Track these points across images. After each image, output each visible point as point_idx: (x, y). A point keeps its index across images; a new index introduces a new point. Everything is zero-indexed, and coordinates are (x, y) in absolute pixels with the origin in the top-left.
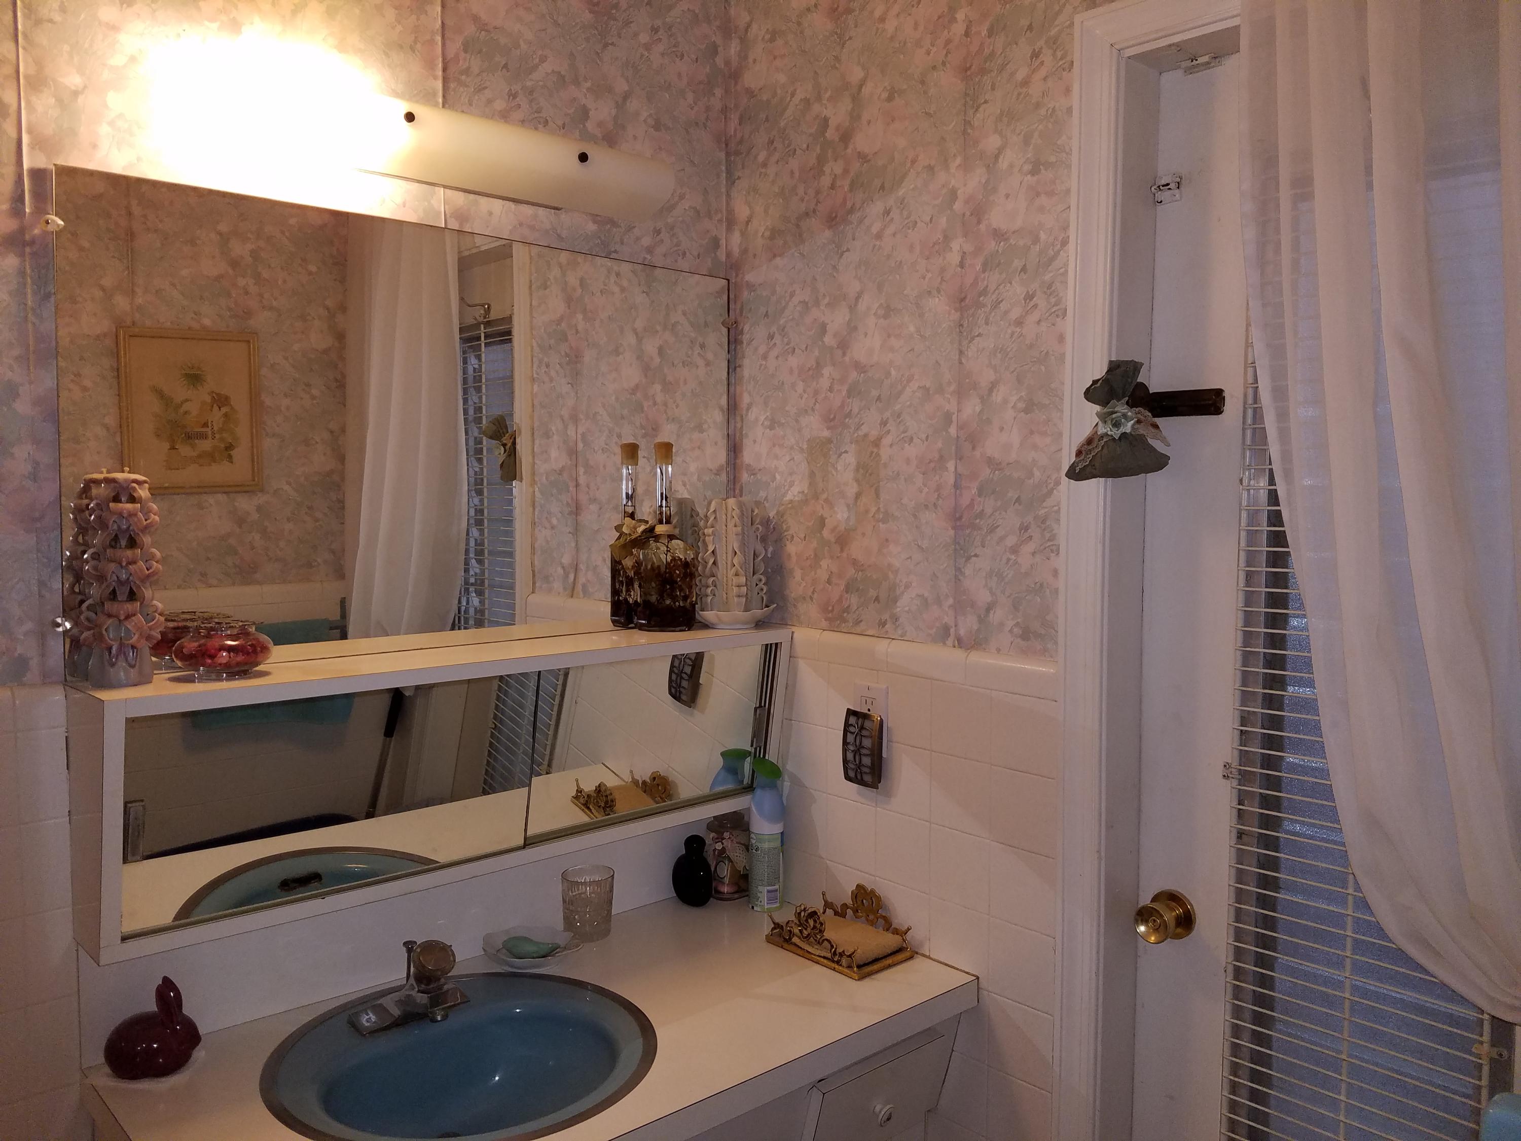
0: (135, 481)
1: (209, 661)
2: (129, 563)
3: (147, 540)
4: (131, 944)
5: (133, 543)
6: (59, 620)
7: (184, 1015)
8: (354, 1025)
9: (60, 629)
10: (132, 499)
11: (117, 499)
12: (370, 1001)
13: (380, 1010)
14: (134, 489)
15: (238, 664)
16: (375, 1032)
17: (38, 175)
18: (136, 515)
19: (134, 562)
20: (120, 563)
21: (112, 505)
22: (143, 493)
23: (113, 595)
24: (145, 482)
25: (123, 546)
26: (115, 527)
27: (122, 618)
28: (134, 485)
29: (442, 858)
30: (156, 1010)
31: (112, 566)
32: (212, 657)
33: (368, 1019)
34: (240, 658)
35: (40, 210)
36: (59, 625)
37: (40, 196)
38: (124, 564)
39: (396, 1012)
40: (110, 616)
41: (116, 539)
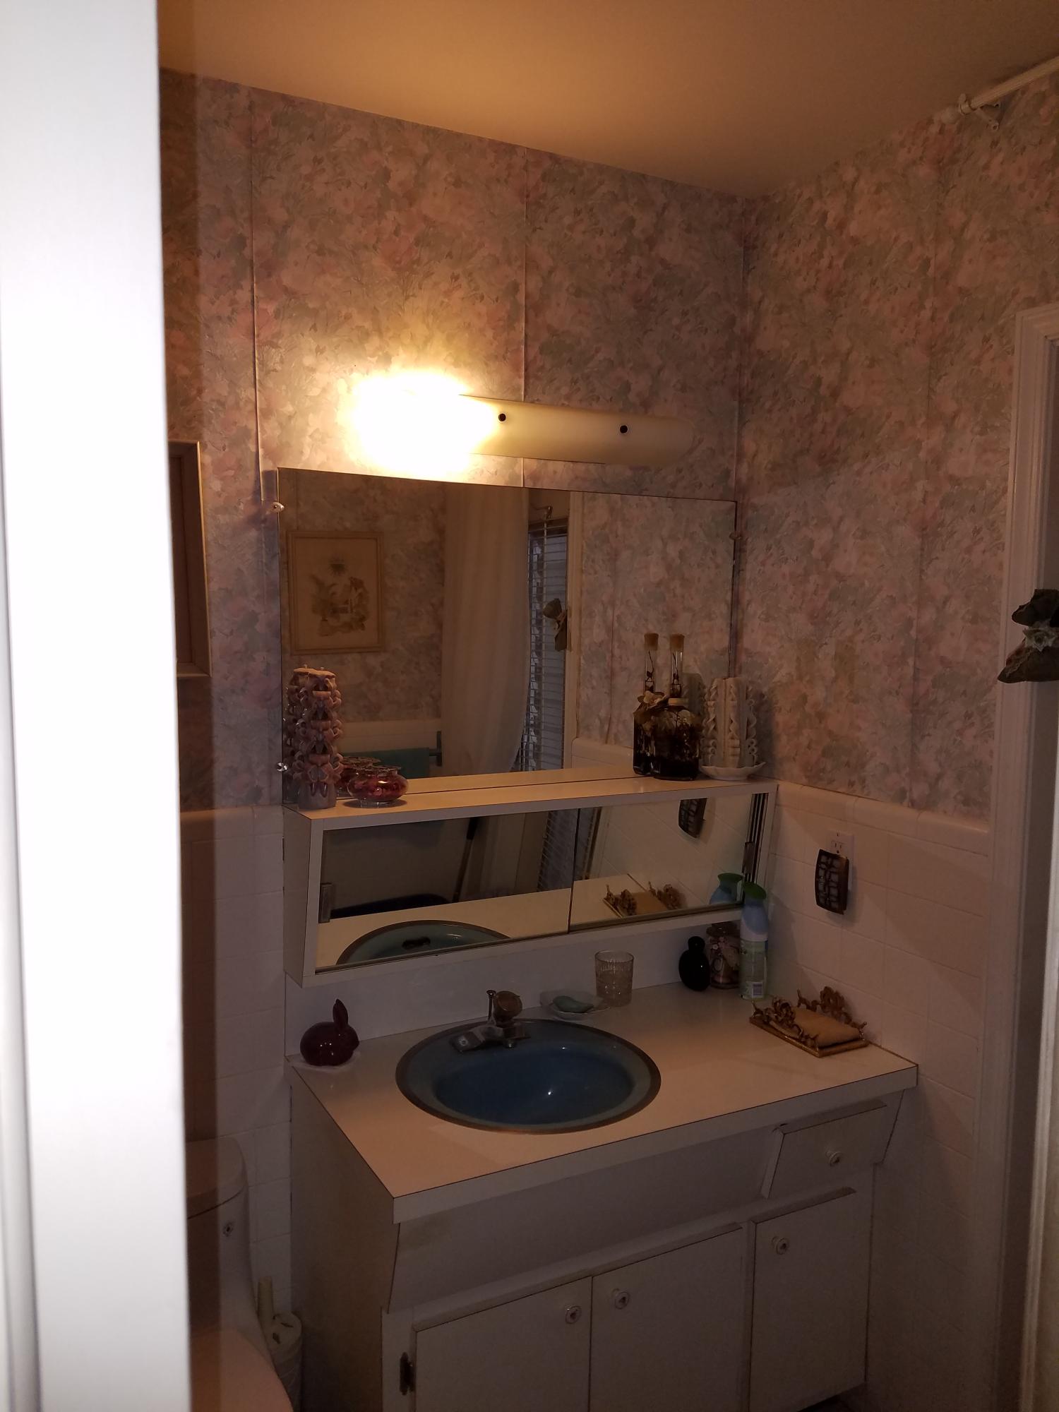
0: (328, 677)
1: (370, 794)
2: (324, 730)
3: (334, 714)
4: (320, 975)
5: (326, 717)
6: (280, 764)
7: (348, 1026)
8: (454, 1044)
9: (280, 770)
10: (326, 689)
11: (317, 689)
12: (466, 1029)
13: (470, 1036)
14: (327, 681)
15: (387, 796)
16: (468, 1051)
18: (328, 699)
19: (327, 729)
20: (318, 730)
21: (314, 692)
22: (332, 684)
23: (314, 751)
24: (333, 677)
25: (320, 718)
26: (316, 706)
27: (319, 765)
28: (327, 679)
29: (511, 935)
31: (314, 732)
32: (373, 791)
33: (463, 1041)
34: (389, 793)
36: (280, 768)
38: (321, 730)
39: (482, 1039)
40: (312, 763)
41: (316, 714)
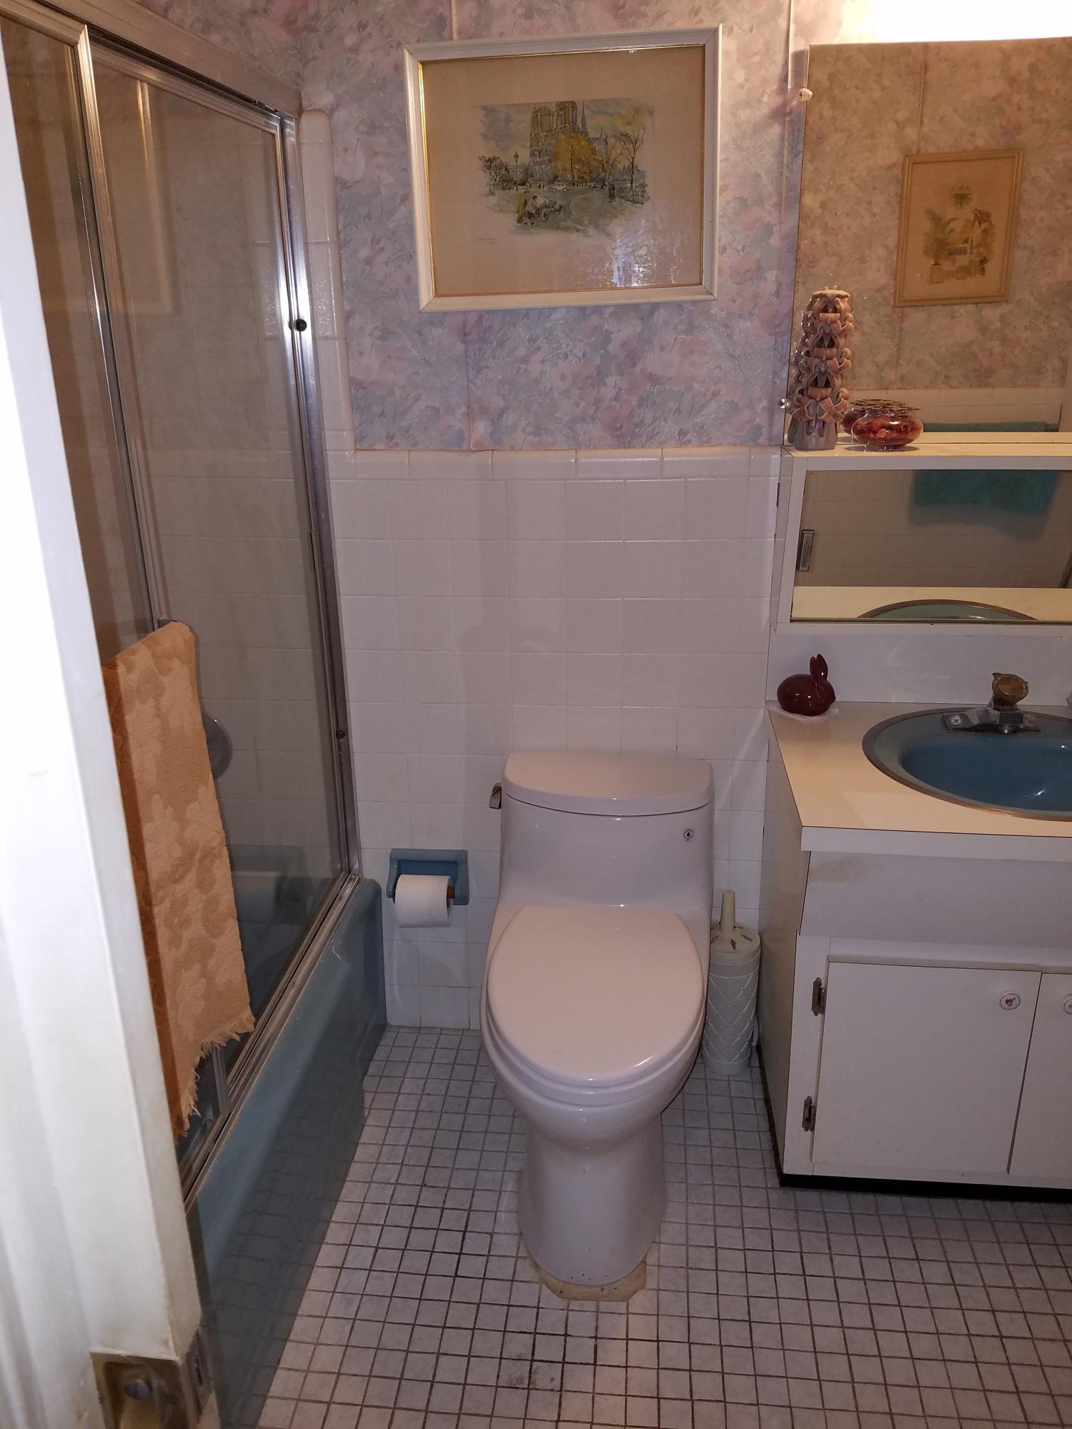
0: (838, 296)
1: (872, 436)
2: (827, 359)
3: (841, 341)
4: (795, 624)
5: (832, 344)
6: (783, 401)
7: (827, 681)
8: (945, 722)
9: (783, 407)
10: (835, 310)
11: (825, 310)
12: (960, 711)
13: (964, 717)
14: (837, 301)
15: (892, 439)
16: (958, 729)
17: (799, 56)
18: (836, 322)
19: (831, 358)
20: (822, 359)
21: (821, 314)
22: (843, 305)
23: (815, 383)
24: (846, 296)
25: (826, 345)
26: (822, 331)
27: (818, 400)
28: (838, 299)
29: (1040, 617)
30: (810, 674)
31: (816, 361)
32: (875, 432)
33: (956, 720)
34: (895, 435)
35: (798, 86)
36: (782, 404)
37: (798, 73)
38: (824, 359)
39: (976, 722)
40: (811, 398)
41: (822, 339)
